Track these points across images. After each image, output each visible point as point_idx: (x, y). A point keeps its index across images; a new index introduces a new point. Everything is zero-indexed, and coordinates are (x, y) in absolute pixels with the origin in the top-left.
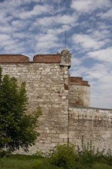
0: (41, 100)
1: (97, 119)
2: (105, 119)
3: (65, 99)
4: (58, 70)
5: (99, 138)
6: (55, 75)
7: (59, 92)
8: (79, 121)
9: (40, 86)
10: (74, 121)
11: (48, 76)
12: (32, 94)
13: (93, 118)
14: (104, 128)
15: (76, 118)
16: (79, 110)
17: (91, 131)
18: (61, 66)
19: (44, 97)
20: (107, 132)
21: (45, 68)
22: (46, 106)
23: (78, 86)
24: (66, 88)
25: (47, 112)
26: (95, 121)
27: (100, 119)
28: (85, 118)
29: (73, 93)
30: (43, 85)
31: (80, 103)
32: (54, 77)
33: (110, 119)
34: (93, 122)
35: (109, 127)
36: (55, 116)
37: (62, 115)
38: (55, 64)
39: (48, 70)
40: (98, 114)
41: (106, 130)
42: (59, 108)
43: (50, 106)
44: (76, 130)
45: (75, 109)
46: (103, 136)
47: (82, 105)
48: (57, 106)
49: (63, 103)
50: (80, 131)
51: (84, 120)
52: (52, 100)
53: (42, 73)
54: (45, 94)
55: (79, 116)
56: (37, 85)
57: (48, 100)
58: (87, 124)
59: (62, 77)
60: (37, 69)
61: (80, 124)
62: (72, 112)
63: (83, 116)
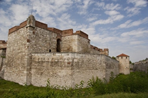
1: (53, 61)
3: (27, 49)
4: (26, 30)
5: (55, 75)
7: (25, 45)
8: (39, 62)
10: (36, 62)
12: (17, 48)
13: (50, 60)
14: (60, 68)
15: (37, 60)
16: (39, 55)
17: (48, 69)
18: (27, 27)
19: (20, 49)
20: (63, 71)
21: (22, 31)
22: (21, 54)
25: (21, 58)
26: (52, 62)
27: (56, 61)
28: (43, 61)
30: (20, 42)
32: (24, 36)
33: (66, 61)
34: (50, 63)
35: (65, 67)
36: (23, 60)
40: (54, 57)
41: (62, 69)
42: (24, 54)
44: (36, 68)
45: (36, 55)
46: (59, 74)
49: (26, 51)
50: (40, 69)
51: (42, 62)
53: (21, 35)
54: (21, 47)
55: (39, 59)
58: (45, 64)
59: (26, 34)
60: (19, 32)
61: (40, 64)
62: (34, 57)
63: (42, 59)
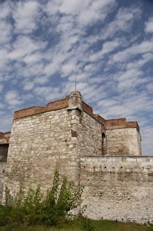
0: (50, 152)
1: (123, 170)
2: (136, 170)
3: (72, 148)
4: (66, 115)
5: (127, 196)
6: (62, 121)
7: (66, 141)
8: (95, 173)
9: (49, 137)
10: (88, 173)
11: (57, 124)
12: (42, 146)
13: (117, 170)
14: (136, 183)
15: (91, 170)
16: (94, 160)
17: (114, 187)
18: (69, 110)
19: (52, 148)
20: (142, 188)
21: (54, 115)
22: (54, 157)
23: (120, 130)
24: (74, 134)
25: (55, 164)
26: (120, 174)
27: (128, 170)
28: (104, 170)
30: (51, 135)
31: (124, 152)
32: (63, 124)
33: (145, 170)
34: (116, 175)
35: (144, 181)
36: (62, 168)
37: (69, 166)
38: (63, 110)
39: (56, 117)
40: (124, 164)
41: (139, 185)
42: (66, 159)
43: (58, 157)
44: (90, 185)
45: (90, 159)
46: (135, 194)
48: (64, 157)
49: (70, 152)
50: (97, 187)
51: (102, 173)
52: (60, 150)
53: (52, 122)
54: (53, 144)
55: (94, 168)
56: (47, 136)
57: (56, 151)
58: (107, 177)
59: (69, 122)
60: (47, 118)
61: (97, 178)
62: (85, 163)
63: (100, 167)
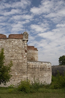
0: (13, 58)
2: (45, 67)
3: (25, 58)
4: (22, 42)
5: (43, 77)
6: (20, 45)
7: (22, 54)
8: (32, 68)
10: (30, 68)
11: (17, 46)
12: (8, 55)
13: (40, 67)
14: (45, 71)
15: (31, 67)
16: (32, 63)
17: (39, 73)
18: (23, 40)
19: (14, 57)
20: (47, 73)
21: (15, 41)
22: (15, 61)
23: (32, 51)
24: (26, 51)
25: (16, 64)
26: (41, 68)
27: (43, 67)
28: (36, 67)
29: (29, 54)
30: (13, 50)
31: (33, 59)
32: (20, 46)
33: (48, 67)
34: (39, 69)
35: (47, 71)
36: (20, 66)
37: (24, 65)
38: (20, 39)
40: (42, 65)
42: (22, 62)
43: (18, 61)
44: (31, 73)
45: (30, 63)
47: (34, 60)
48: (21, 61)
49: (24, 59)
50: (33, 73)
52: (19, 58)
53: (13, 44)
54: (15, 55)
55: (32, 66)
56: (11, 50)
57: (17, 58)
58: (36, 70)
59: (23, 46)
60: (10, 42)
61: (33, 70)
62: (29, 64)
63: (34, 66)
